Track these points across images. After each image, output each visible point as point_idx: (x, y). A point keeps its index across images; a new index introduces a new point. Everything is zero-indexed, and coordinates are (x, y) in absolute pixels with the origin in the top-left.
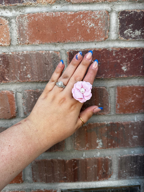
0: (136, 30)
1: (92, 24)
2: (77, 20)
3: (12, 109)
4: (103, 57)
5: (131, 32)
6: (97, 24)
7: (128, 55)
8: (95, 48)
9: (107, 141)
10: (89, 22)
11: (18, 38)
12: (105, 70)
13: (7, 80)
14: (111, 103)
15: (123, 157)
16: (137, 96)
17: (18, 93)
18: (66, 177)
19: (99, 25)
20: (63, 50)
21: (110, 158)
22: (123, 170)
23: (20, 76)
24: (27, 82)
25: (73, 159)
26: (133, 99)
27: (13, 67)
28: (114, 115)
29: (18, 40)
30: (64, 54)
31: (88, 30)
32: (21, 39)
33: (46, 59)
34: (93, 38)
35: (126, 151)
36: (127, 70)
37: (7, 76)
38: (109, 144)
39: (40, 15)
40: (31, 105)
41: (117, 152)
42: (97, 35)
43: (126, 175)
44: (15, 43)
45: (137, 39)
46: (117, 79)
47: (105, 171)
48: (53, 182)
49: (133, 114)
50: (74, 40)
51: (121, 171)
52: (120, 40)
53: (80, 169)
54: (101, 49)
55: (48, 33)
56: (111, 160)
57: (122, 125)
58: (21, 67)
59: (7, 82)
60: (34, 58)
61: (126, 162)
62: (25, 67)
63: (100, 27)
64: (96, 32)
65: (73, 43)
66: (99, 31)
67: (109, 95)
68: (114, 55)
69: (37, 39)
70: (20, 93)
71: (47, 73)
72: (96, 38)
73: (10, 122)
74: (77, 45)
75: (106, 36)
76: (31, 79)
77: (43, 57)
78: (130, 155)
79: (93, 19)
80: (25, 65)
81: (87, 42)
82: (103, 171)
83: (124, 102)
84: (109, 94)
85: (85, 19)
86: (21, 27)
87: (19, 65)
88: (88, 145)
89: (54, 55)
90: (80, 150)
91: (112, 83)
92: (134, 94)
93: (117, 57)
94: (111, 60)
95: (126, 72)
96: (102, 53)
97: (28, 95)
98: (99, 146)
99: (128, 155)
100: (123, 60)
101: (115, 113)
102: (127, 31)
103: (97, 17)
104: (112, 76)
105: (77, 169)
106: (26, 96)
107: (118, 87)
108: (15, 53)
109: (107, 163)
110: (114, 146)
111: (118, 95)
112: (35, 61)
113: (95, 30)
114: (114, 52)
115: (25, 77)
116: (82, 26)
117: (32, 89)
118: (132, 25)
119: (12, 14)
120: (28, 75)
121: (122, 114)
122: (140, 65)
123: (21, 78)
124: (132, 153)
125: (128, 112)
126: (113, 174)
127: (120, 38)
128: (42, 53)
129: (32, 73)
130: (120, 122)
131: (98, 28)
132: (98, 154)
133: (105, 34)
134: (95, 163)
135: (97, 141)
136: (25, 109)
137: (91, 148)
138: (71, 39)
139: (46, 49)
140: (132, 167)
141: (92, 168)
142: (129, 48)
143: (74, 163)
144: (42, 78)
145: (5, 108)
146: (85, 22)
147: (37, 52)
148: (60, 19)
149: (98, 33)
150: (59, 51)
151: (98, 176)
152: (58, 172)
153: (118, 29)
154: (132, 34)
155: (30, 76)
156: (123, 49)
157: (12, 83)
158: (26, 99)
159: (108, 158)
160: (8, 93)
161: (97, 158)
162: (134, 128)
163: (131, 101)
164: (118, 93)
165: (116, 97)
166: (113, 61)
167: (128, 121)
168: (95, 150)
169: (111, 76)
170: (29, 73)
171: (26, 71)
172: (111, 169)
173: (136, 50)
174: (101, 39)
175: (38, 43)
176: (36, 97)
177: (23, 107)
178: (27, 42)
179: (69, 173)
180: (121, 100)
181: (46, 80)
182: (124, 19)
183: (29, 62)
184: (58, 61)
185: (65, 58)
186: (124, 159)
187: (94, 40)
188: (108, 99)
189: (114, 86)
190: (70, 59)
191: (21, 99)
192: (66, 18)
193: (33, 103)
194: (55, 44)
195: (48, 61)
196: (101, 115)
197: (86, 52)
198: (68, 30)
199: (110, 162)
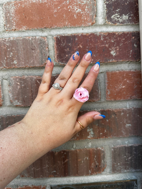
0: (123, 15)
1: (78, 9)
2: (64, 6)
4: (91, 41)
5: (119, 16)
6: (83, 10)
7: (116, 39)
8: (83, 33)
9: (98, 130)
10: (76, 8)
11: (4, 25)
12: (94, 54)
14: (100, 90)
15: (116, 147)
16: (128, 81)
17: (4, 81)
18: (55, 171)
19: (86, 10)
20: (50, 35)
21: (102, 150)
22: (117, 162)
24: (14, 68)
25: (63, 151)
26: (123, 85)
28: (104, 102)
29: (5, 26)
30: (51, 39)
31: (75, 16)
33: (32, 44)
34: (80, 23)
35: (119, 141)
36: (116, 55)
38: (101, 134)
39: (27, 2)
40: (17, 92)
41: (110, 143)
42: (84, 20)
43: (120, 168)
44: (1, 29)
45: (125, 24)
46: (106, 64)
47: (98, 164)
48: (42, 177)
49: (124, 100)
50: (61, 25)
51: (115, 163)
52: (108, 25)
53: (70, 162)
54: (89, 34)
55: (35, 19)
56: (103, 152)
57: (114, 113)
58: (8, 53)
60: (21, 44)
61: (120, 153)
62: (12, 53)
63: (86, 13)
64: (82, 17)
65: (60, 28)
66: (85, 16)
67: (98, 81)
68: (102, 39)
69: (24, 25)
70: (6, 81)
71: (33, 58)
72: (83, 23)
74: (64, 31)
75: (93, 21)
76: (18, 66)
77: (29, 43)
78: (124, 145)
79: (80, 5)
80: (11, 51)
81: (74, 27)
82: (95, 163)
83: (115, 88)
84: (99, 80)
85: (71, 5)
86: (8, 14)
87: (6, 51)
88: (78, 135)
89: (41, 40)
91: (101, 68)
92: (125, 80)
93: (105, 42)
94: (99, 45)
95: (115, 56)
96: (90, 37)
97: (14, 82)
98: (90, 135)
99: (121, 145)
100: (111, 45)
101: (106, 100)
102: (114, 15)
103: (83, 2)
105: (67, 162)
106: (12, 82)
107: (107, 72)
108: (1, 39)
109: (100, 154)
110: (107, 136)
111: (108, 81)
112: (22, 47)
113: (82, 15)
114: (102, 36)
115: (12, 63)
116: (69, 12)
117: (18, 76)
118: (119, 10)
120: (15, 61)
121: (113, 100)
122: (130, 49)
123: (7, 64)
124: (126, 143)
125: (119, 98)
126: (107, 167)
127: (108, 23)
128: (28, 39)
129: (18, 59)
130: (112, 109)
131: (85, 14)
132: (90, 145)
133: (93, 19)
135: (88, 130)
136: (11, 97)
137: (82, 138)
138: (58, 24)
139: (32, 35)
140: (127, 159)
141: (83, 160)
142: (118, 33)
143: (64, 155)
144: (28, 64)
146: (71, 8)
147: (24, 38)
148: (47, 5)
149: (85, 18)
150: (46, 37)
151: (90, 169)
152: (47, 166)
153: (105, 14)
154: (119, 19)
155: (16, 63)
156: (111, 33)
158: (12, 87)
159: (101, 149)
161: (89, 149)
162: (126, 115)
163: (121, 87)
164: (108, 79)
165: (106, 83)
166: (101, 45)
167: (120, 108)
168: (86, 141)
170: (15, 60)
171: (12, 57)
172: (104, 161)
173: (124, 34)
174: (88, 24)
175: (24, 29)
177: (9, 95)
178: (13, 29)
179: (58, 167)
180: (111, 85)
181: (32, 66)
182: (110, 4)
183: (15, 48)
184: (45, 47)
185: (52, 44)
186: (117, 150)
187: (81, 25)
188: (98, 85)
189: (103, 71)
190: (57, 44)
191: (7, 87)
192: (53, 4)
193: (19, 90)
194: (42, 30)
195: (34, 46)
196: (91, 102)
197: (74, 37)
198: (55, 16)
199: (103, 154)
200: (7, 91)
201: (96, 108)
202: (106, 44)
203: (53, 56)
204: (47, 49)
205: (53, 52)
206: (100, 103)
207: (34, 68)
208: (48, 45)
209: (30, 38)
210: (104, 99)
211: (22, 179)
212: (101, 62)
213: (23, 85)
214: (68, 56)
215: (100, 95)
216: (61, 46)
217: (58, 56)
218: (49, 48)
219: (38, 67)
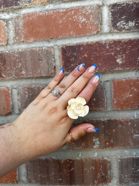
0: (130, 22)
1: (83, 19)
2: (69, 16)
3: (8, 105)
4: (96, 50)
5: (124, 23)
6: (88, 19)
7: (122, 47)
8: (88, 42)
9: (104, 140)
10: (81, 17)
11: (14, 38)
12: (99, 63)
13: (3, 77)
14: (106, 99)
15: (123, 158)
16: (135, 90)
17: (14, 90)
18: (61, 179)
19: (90, 19)
20: (56, 46)
21: (109, 160)
22: (125, 174)
23: (15, 73)
24: (22, 78)
25: (68, 160)
26: (131, 94)
27: (10, 64)
28: (111, 111)
30: (57, 50)
31: (80, 25)
32: (17, 38)
33: (39, 55)
34: (85, 32)
35: (126, 152)
36: (122, 63)
37: (3, 73)
38: (107, 144)
39: (34, 15)
40: (25, 101)
41: (117, 153)
42: (89, 29)
43: (128, 180)
44: (11, 42)
45: (131, 31)
46: (112, 73)
47: (104, 175)
48: (48, 185)
49: (132, 110)
50: (66, 35)
51: (123, 175)
52: (113, 33)
53: (76, 171)
54: (94, 43)
55: (42, 31)
56: (110, 162)
57: (121, 123)
58: (17, 64)
59: (4, 79)
60: (29, 55)
61: (127, 164)
62: (20, 64)
64: (87, 26)
65: (65, 38)
66: (90, 25)
67: (104, 90)
68: (107, 47)
69: (31, 37)
70: (15, 90)
71: (40, 68)
72: (88, 32)
73: (6, 119)
74: (69, 41)
75: (98, 30)
76: (26, 76)
77: (36, 54)
78: (132, 156)
79: (84, 14)
80: (20, 62)
81: (79, 36)
82: (101, 174)
83: (122, 96)
84: (105, 88)
85: (76, 15)
86: (17, 27)
87: (15, 62)
88: (84, 144)
89: (47, 51)
90: (76, 149)
91: (107, 77)
92: (132, 88)
93: (111, 50)
94: (104, 53)
95: (121, 64)
96: (95, 46)
97: (23, 91)
98: (96, 145)
99: (129, 156)
100: (117, 53)
101: (112, 109)
102: (120, 23)
103: (88, 12)
104: (107, 70)
105: (73, 171)
106: (21, 92)
107: (113, 81)
108: (11, 51)
109: (106, 165)
110: (113, 146)
111: (114, 89)
112: (29, 58)
113: (87, 24)
114: (107, 44)
115: (20, 73)
116: (74, 22)
117: (26, 85)
118: (125, 17)
119: (9, 16)
120: (23, 72)
121: (120, 110)
122: (137, 57)
123: (16, 74)
124: (134, 154)
125: (127, 108)
126: (114, 178)
127: (113, 31)
128: (35, 50)
129: (26, 69)
130: (119, 119)
131: (90, 23)
132: (96, 154)
133: (97, 28)
134: (92, 165)
135: (94, 140)
136: (19, 105)
137: (88, 148)
138: (63, 34)
139: (39, 46)
140: (135, 172)
141: (89, 170)
142: (123, 40)
143: (69, 163)
144: (36, 74)
145: (2, 105)
146: (76, 18)
147: (31, 49)
148: (53, 16)
149: (90, 27)
150: (52, 47)
151: (96, 180)
152: (53, 173)
153: (110, 22)
154: (125, 26)
155: (24, 73)
156: (117, 41)
157: (9, 80)
158: (21, 96)
159: (107, 159)
160: (5, 90)
161: (95, 159)
162: (134, 125)
163: (128, 95)
164: (114, 87)
165: (112, 92)
166: (106, 53)
167: (127, 118)
168: (92, 150)
169: (105, 69)
170: (24, 70)
171: (21, 67)
172: (110, 172)
173: (130, 42)
174: (93, 32)
175: (32, 40)
176: (30, 93)
177: (18, 103)
178: (22, 41)
179: (64, 175)
180: (117, 94)
181: (39, 76)
182: (116, 12)
183: (24, 59)
184: (51, 57)
185: (58, 54)
186: (125, 162)
187: (86, 34)
188: (104, 93)
189: (109, 79)
190: (63, 54)
191: (16, 96)
192: (58, 16)
193: (27, 99)
194: (48, 41)
195: (41, 57)
196: (97, 111)
197: (79, 46)
198: (61, 27)
199: (109, 164)
200: (16, 100)
201: (102, 118)
202: (111, 52)
203: (59, 66)
204: (53, 59)
205: (58, 62)
206: (107, 112)
207: (41, 78)
208: (54, 56)
209: (37, 49)
210: (110, 108)
211: (30, 184)
212: (107, 71)
213: (31, 94)
214: (73, 66)
215: (106, 104)
216: (66, 56)
217: (63, 65)
218: (56, 58)
219: (44, 77)
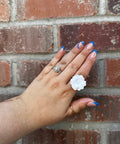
1: (82, 1)
6: (86, 1)
8: (85, 23)
13: (5, 51)
14: (100, 76)
15: (112, 131)
17: (14, 64)
20: (55, 24)
23: (16, 48)
24: (22, 53)
25: (61, 130)
30: (56, 28)
35: (115, 125)
36: (116, 43)
37: (5, 47)
40: (24, 74)
42: (87, 11)
44: (13, 19)
46: (107, 52)
50: (66, 15)
52: (109, 15)
54: (90, 23)
56: (99, 134)
58: (18, 40)
60: (29, 32)
65: (64, 18)
69: (33, 15)
73: (5, 90)
74: (67, 20)
89: (47, 29)
97: (22, 65)
98: (87, 118)
99: (117, 130)
101: (104, 86)
102: (116, 6)
105: (65, 140)
109: (96, 136)
110: (103, 119)
114: (103, 26)
115: (20, 48)
116: (73, 3)
120: (23, 47)
121: (111, 87)
125: (118, 85)
128: (35, 28)
134: (83, 136)
135: (86, 113)
136: (18, 78)
137: (80, 120)
142: (118, 22)
147: (32, 27)
150: (52, 26)
156: (113, 23)
157: (9, 54)
159: (97, 131)
160: (5, 63)
161: (85, 131)
164: (108, 66)
165: (105, 70)
166: (102, 34)
171: (22, 43)
174: (90, 14)
176: (29, 67)
181: (38, 51)
189: (103, 58)
190: (61, 32)
191: (15, 69)
193: (26, 72)
200: (15, 73)
201: (95, 93)
202: (106, 33)
204: (51, 37)
206: (99, 88)
215: (99, 81)
218: (54, 36)
219: (43, 53)
